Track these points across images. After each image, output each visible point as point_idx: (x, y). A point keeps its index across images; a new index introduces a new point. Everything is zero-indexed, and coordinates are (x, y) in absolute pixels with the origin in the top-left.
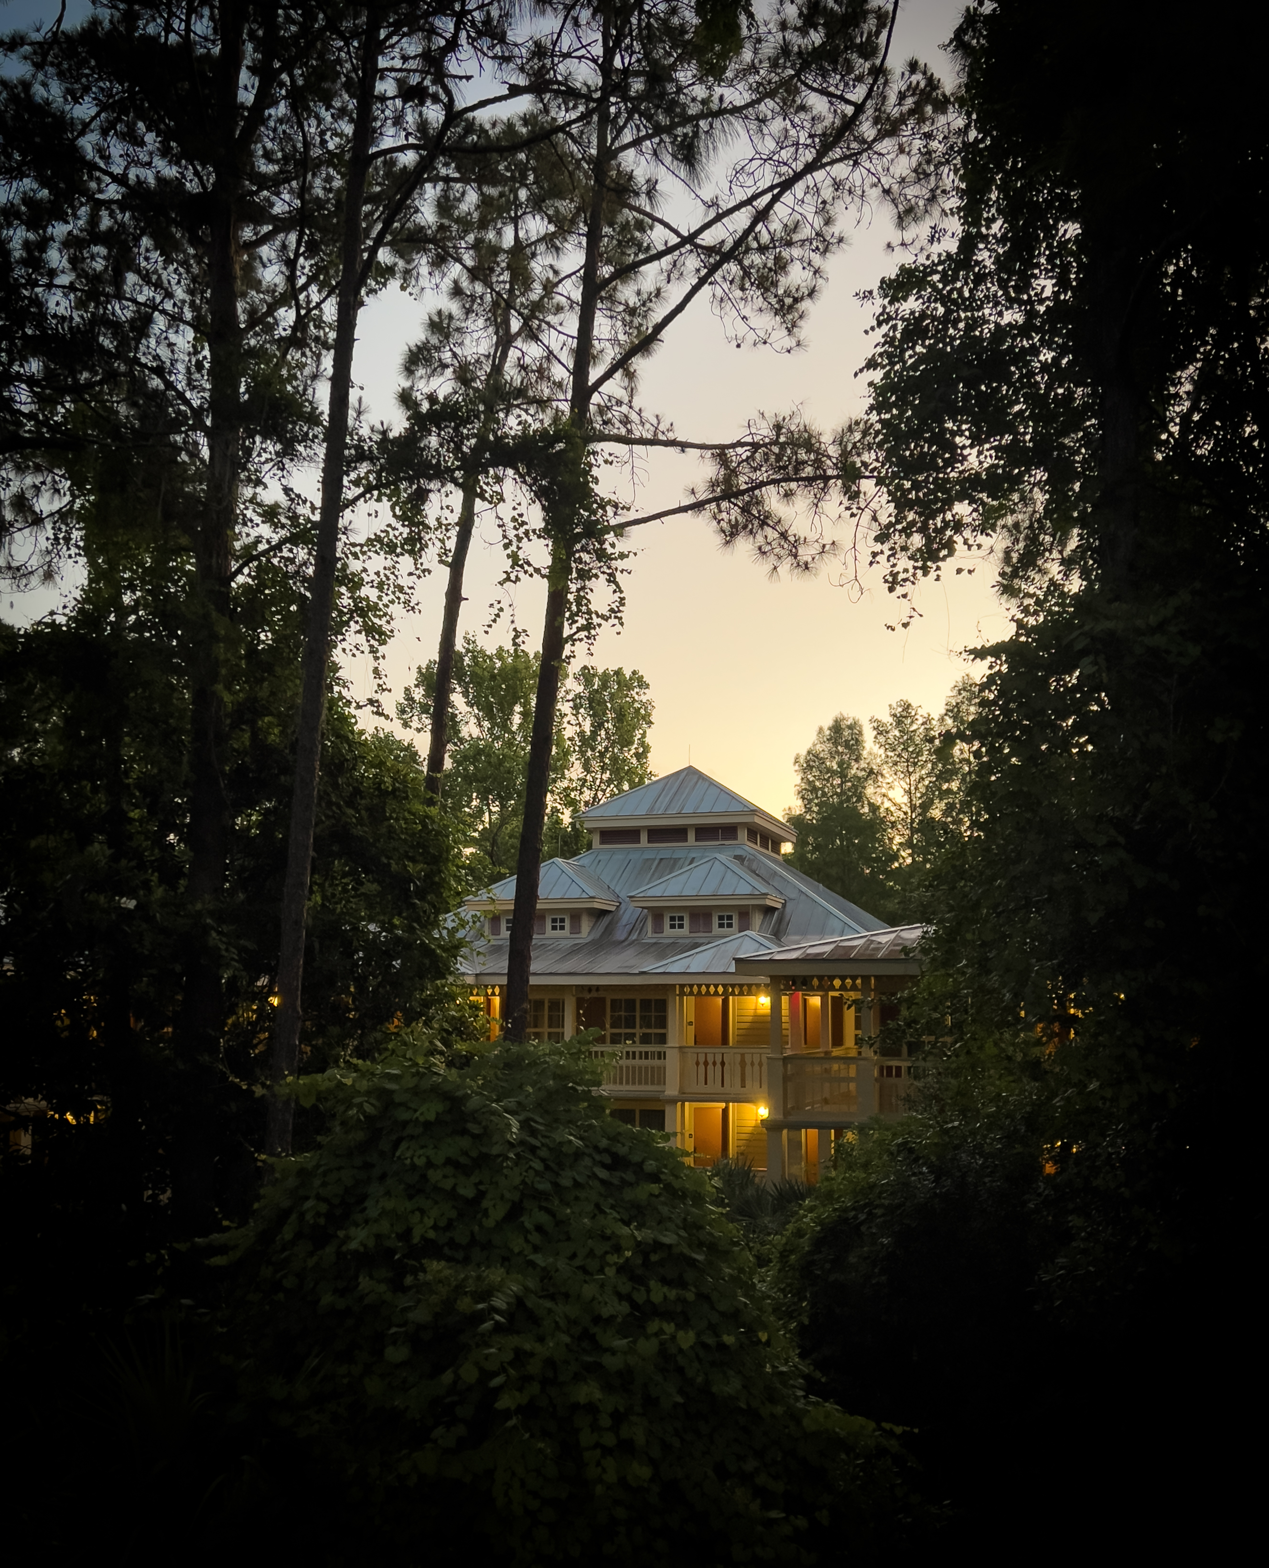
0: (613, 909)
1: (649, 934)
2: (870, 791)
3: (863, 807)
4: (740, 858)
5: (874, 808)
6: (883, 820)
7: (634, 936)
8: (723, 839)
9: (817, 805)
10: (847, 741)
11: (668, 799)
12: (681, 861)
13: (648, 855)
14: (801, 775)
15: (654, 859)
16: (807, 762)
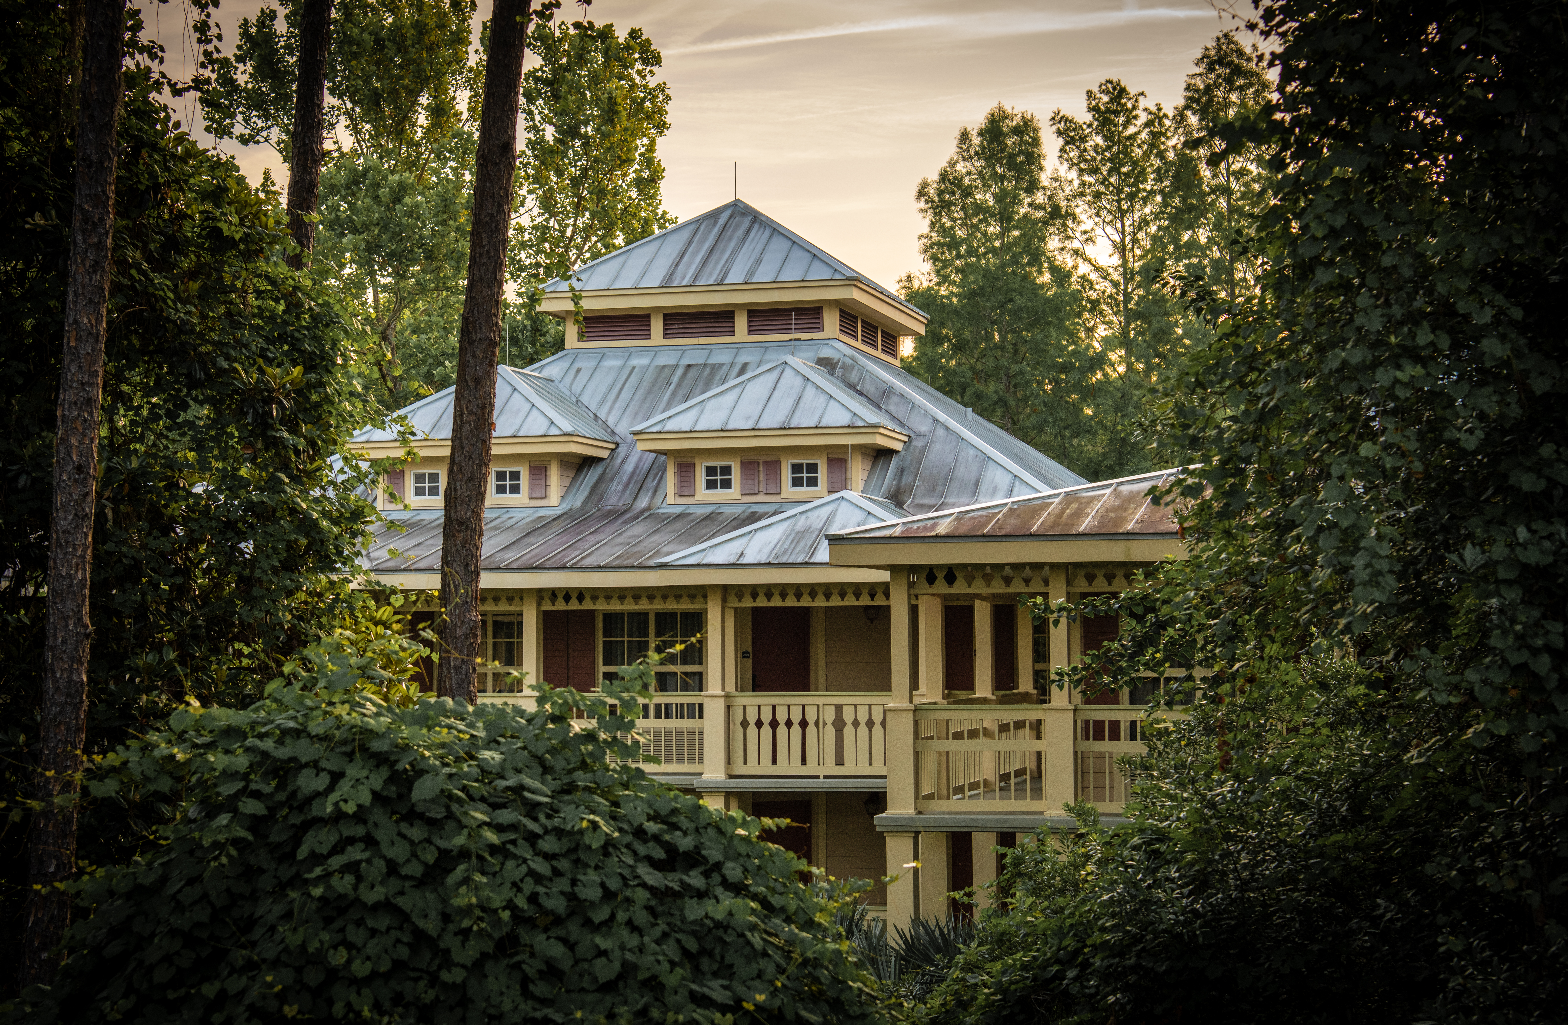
0: (605, 454)
1: (670, 499)
2: (1053, 243)
3: (1040, 272)
4: (827, 364)
5: (1061, 276)
6: (1076, 297)
7: (643, 502)
8: (798, 330)
9: (959, 270)
10: (1012, 157)
11: (698, 259)
12: (725, 369)
13: (666, 359)
14: (929, 217)
15: (677, 366)
16: (940, 193)
